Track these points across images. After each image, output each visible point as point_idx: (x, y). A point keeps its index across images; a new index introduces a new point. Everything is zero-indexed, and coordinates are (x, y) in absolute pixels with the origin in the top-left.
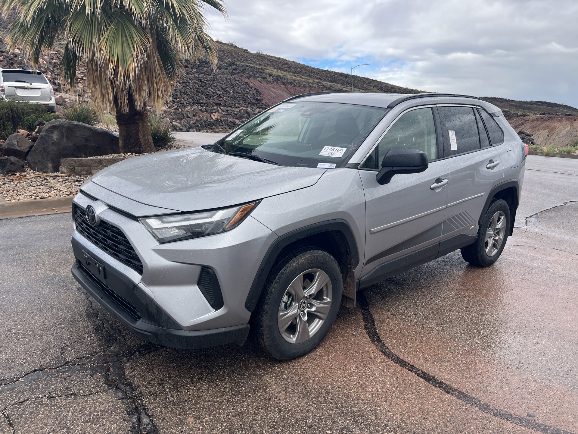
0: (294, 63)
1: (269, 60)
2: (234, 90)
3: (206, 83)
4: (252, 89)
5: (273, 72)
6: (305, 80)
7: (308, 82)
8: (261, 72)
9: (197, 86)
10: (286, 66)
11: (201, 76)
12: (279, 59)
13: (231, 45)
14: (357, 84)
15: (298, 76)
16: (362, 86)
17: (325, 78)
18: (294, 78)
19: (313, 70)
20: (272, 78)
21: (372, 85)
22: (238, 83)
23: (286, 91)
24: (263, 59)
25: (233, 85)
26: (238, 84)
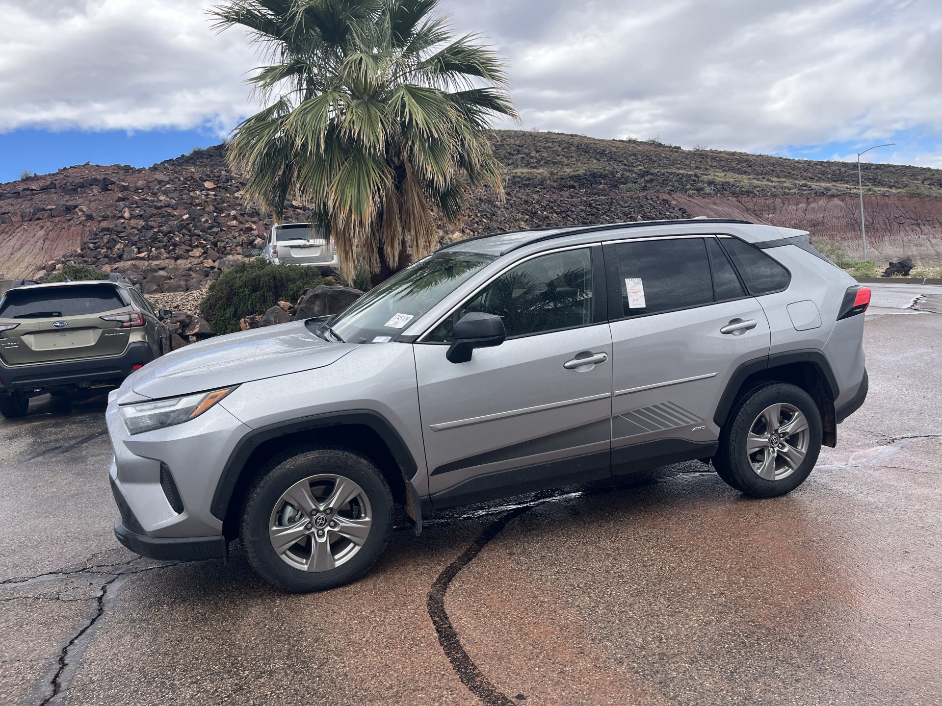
0: (761, 158)
1: (714, 158)
2: (643, 215)
3: (598, 209)
4: (674, 209)
5: (716, 178)
6: (777, 184)
7: (782, 188)
8: (694, 181)
9: (584, 214)
10: (744, 165)
11: (590, 199)
12: (734, 154)
13: (653, 144)
14: (886, 180)
15: (764, 178)
16: (897, 182)
17: (820, 175)
18: (755, 182)
19: (797, 165)
20: (713, 188)
21: (919, 177)
22: (651, 202)
23: (737, 207)
24: (703, 158)
25: (643, 207)
26: (651, 204)
